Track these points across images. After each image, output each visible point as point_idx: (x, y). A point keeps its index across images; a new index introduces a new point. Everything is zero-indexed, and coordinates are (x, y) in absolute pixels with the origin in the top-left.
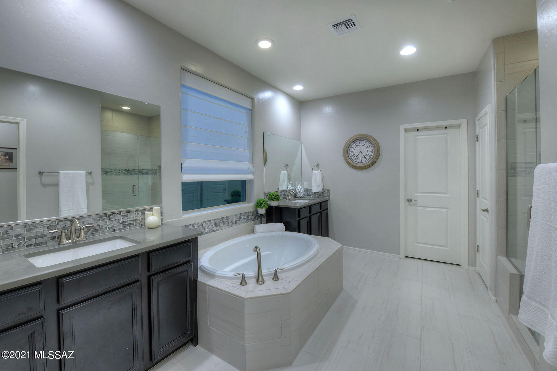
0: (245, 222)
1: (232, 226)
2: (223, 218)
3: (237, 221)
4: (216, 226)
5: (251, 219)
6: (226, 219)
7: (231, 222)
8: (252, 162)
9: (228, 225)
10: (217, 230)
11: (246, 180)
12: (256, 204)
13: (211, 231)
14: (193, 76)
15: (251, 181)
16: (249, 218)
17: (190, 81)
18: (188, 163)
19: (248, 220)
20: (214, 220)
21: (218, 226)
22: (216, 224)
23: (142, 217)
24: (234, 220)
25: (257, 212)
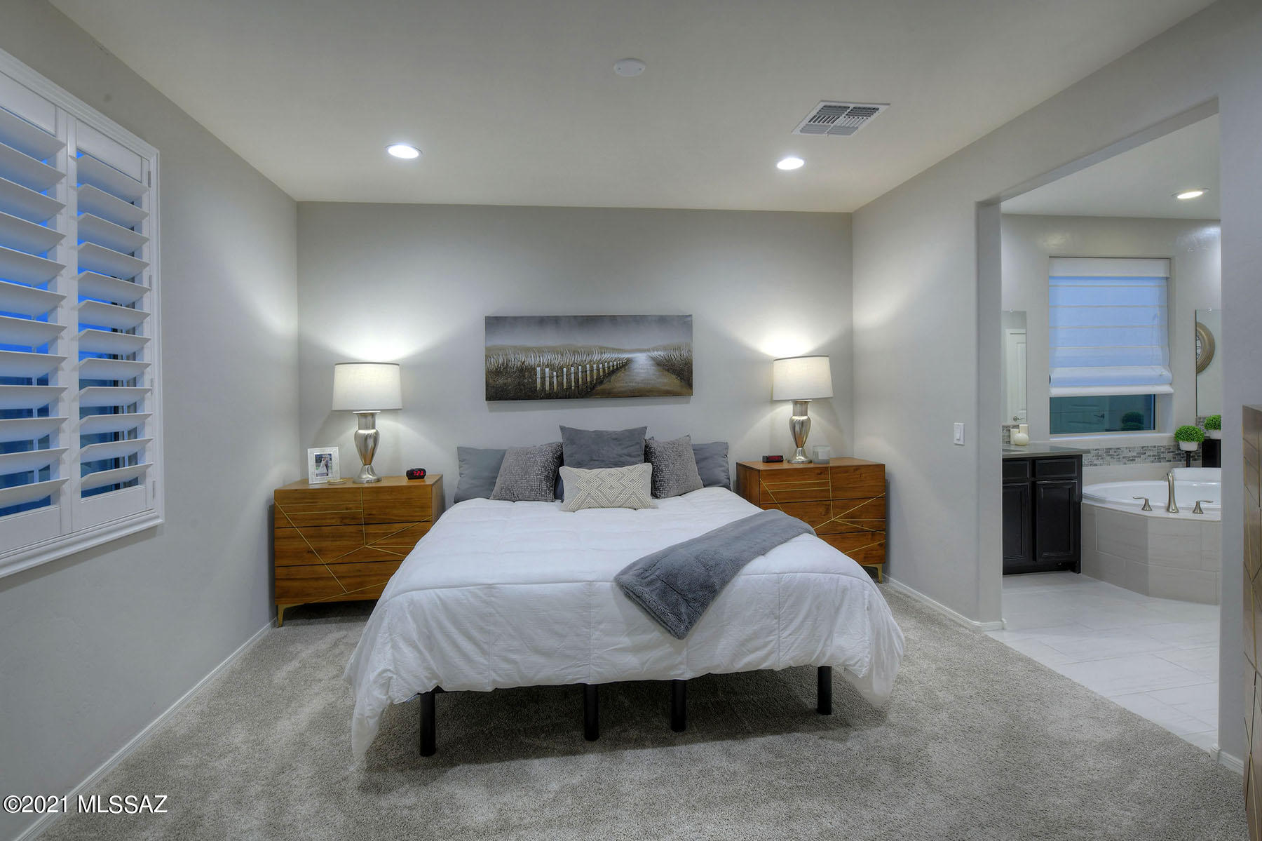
0: (1153, 462)
1: (1125, 464)
2: (1111, 449)
3: (1135, 457)
4: (1098, 459)
5: (1165, 458)
6: (1115, 452)
7: (1124, 458)
8: (1170, 365)
9: (1119, 461)
10: (1101, 465)
11: (1154, 395)
12: (1176, 435)
13: (1091, 465)
14: (1059, 260)
15: (1168, 396)
16: (1159, 455)
17: (1061, 269)
18: (1058, 373)
19: (1158, 458)
20: (1096, 450)
21: (1102, 458)
22: (1098, 456)
23: (1007, 434)
24: (1130, 454)
25: (1179, 449)
